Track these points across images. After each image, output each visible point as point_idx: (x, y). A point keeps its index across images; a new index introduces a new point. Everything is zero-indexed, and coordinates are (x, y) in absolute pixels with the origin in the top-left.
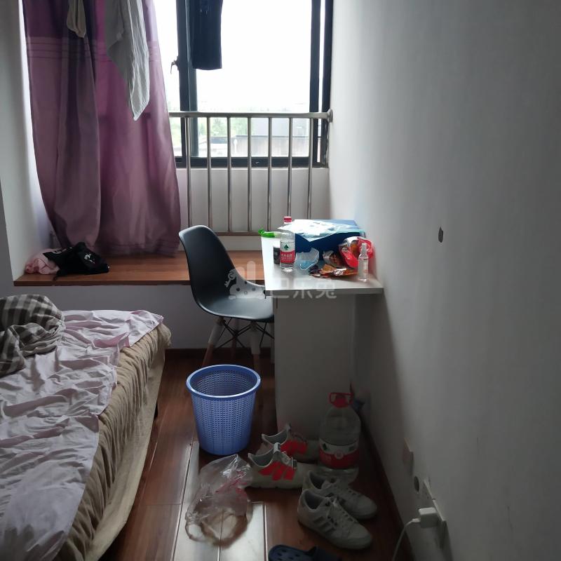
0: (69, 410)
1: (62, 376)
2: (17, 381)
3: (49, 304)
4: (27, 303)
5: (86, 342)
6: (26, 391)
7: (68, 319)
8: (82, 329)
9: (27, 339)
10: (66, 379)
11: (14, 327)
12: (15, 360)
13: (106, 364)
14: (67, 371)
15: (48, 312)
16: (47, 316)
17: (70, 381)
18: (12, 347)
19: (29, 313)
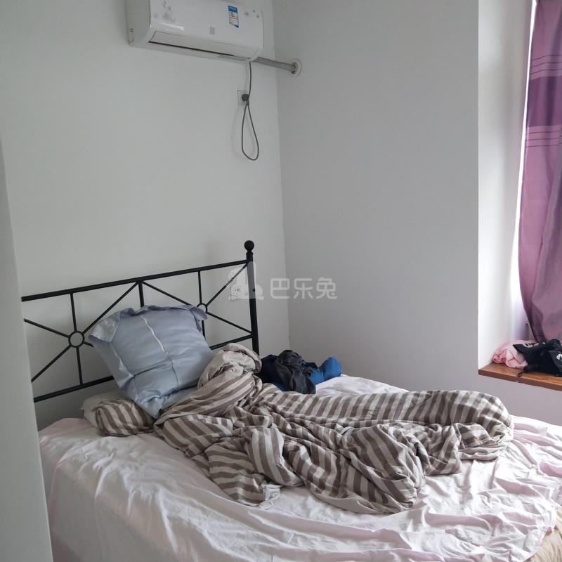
0: (489, 542)
1: (493, 496)
2: (448, 486)
3: (500, 407)
4: (477, 402)
5: (532, 462)
6: (452, 501)
7: (517, 427)
8: (531, 444)
9: (468, 441)
10: (497, 501)
11: (459, 425)
12: (451, 461)
13: (547, 498)
14: (500, 492)
15: (497, 416)
16: (495, 420)
17: (500, 505)
18: (451, 447)
19: (477, 413)
